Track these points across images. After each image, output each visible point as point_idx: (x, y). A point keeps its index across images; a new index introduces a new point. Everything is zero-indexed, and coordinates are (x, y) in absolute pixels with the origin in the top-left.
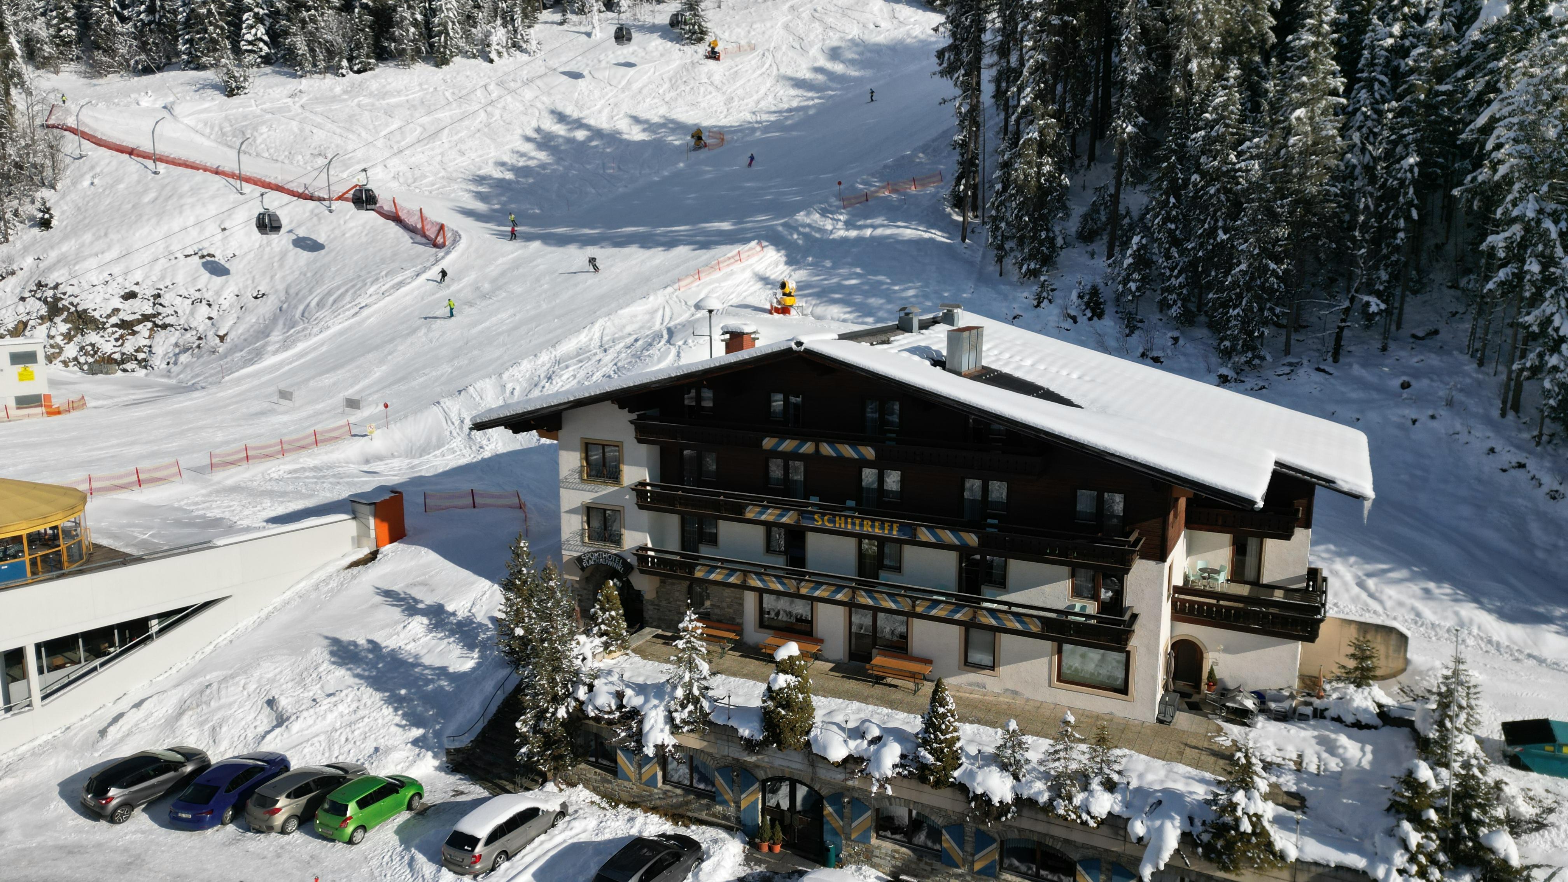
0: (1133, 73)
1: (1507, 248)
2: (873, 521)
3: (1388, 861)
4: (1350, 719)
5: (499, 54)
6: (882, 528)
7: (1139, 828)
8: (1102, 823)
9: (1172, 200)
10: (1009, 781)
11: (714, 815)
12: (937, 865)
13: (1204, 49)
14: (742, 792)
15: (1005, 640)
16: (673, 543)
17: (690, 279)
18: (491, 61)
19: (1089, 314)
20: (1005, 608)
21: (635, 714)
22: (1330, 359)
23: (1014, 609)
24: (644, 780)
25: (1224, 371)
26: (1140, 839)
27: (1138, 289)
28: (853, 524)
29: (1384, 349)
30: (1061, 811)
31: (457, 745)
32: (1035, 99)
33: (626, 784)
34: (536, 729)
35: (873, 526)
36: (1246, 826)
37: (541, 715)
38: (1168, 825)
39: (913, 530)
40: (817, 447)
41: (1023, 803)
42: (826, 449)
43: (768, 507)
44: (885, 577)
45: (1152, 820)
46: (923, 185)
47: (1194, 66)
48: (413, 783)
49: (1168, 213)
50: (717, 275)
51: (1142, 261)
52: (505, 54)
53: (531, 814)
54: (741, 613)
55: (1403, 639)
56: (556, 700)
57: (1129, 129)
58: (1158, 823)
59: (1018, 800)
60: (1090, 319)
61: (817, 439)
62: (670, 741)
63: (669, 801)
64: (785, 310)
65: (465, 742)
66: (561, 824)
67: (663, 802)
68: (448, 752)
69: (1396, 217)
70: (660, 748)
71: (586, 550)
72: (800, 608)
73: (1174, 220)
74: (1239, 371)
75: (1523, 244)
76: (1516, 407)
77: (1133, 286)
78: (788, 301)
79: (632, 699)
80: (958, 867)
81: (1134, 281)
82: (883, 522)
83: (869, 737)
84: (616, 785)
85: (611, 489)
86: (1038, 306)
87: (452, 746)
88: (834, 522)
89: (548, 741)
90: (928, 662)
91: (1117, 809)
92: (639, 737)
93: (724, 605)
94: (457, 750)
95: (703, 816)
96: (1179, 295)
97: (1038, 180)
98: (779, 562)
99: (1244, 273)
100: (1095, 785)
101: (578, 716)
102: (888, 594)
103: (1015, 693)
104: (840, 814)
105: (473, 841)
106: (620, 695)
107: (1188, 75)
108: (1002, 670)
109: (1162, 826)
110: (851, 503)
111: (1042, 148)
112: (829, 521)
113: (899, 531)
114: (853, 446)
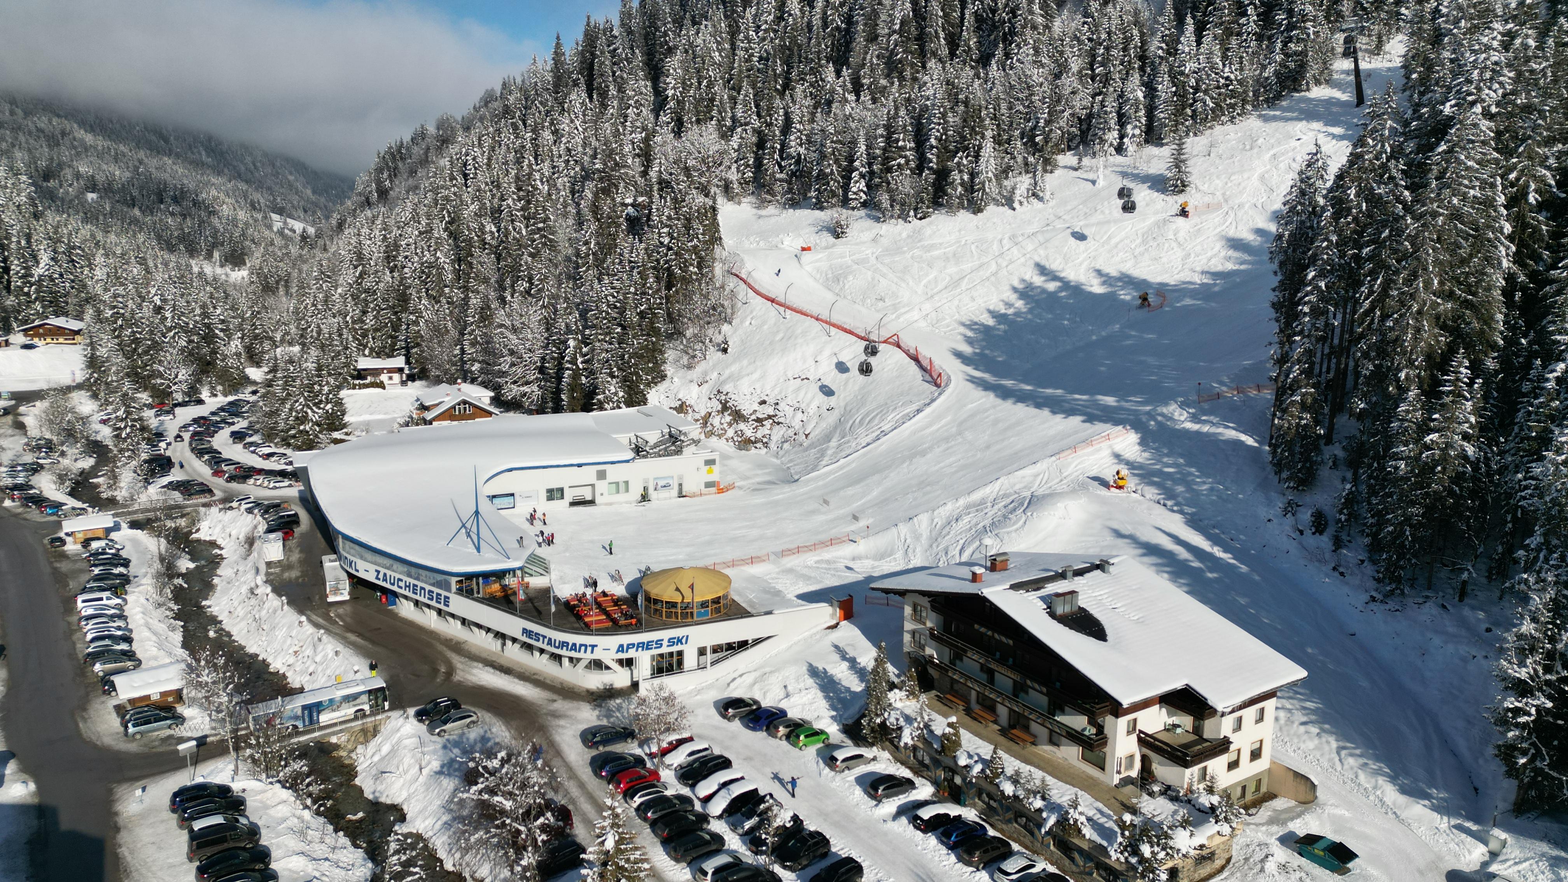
0: (1367, 369)
2: (1011, 672)
5: (1021, 203)
6: (1016, 677)
7: (1044, 815)
8: (1035, 810)
9: (1375, 465)
10: (1013, 788)
13: (1411, 363)
17: (1069, 451)
18: (1014, 209)
19: (1313, 531)
20: (1058, 723)
21: (900, 729)
23: (1064, 726)
25: (1374, 594)
26: (1044, 818)
27: (1346, 520)
28: (1007, 672)
30: (1025, 803)
31: (846, 722)
32: (1301, 374)
34: (868, 724)
35: (1013, 675)
37: (870, 720)
38: (1053, 815)
39: (1025, 679)
40: (993, 634)
41: (1016, 797)
42: (996, 636)
45: (1049, 812)
47: (1402, 375)
48: (826, 733)
49: (1372, 472)
50: (1090, 449)
52: (1025, 203)
53: (860, 756)
54: (970, 695)
55: (1315, 785)
56: (877, 715)
57: (1362, 406)
59: (1014, 796)
60: (1314, 534)
61: (994, 631)
62: (910, 742)
65: (849, 721)
66: (872, 763)
68: (842, 724)
69: (1507, 512)
70: (906, 744)
71: (912, 649)
77: (1343, 517)
79: (902, 722)
81: (1345, 514)
82: (1016, 674)
83: (974, 758)
84: (898, 755)
85: (922, 627)
86: (1284, 515)
89: (873, 730)
90: (1035, 736)
91: (1041, 806)
92: (899, 737)
94: (845, 724)
97: (1297, 430)
99: (1391, 533)
100: (1038, 796)
101: (884, 722)
103: (1066, 759)
104: (967, 787)
105: (836, 760)
106: (897, 720)
107: (1398, 380)
109: (1051, 815)
110: (1007, 663)
111: (1304, 406)
112: (999, 668)
114: (1004, 637)
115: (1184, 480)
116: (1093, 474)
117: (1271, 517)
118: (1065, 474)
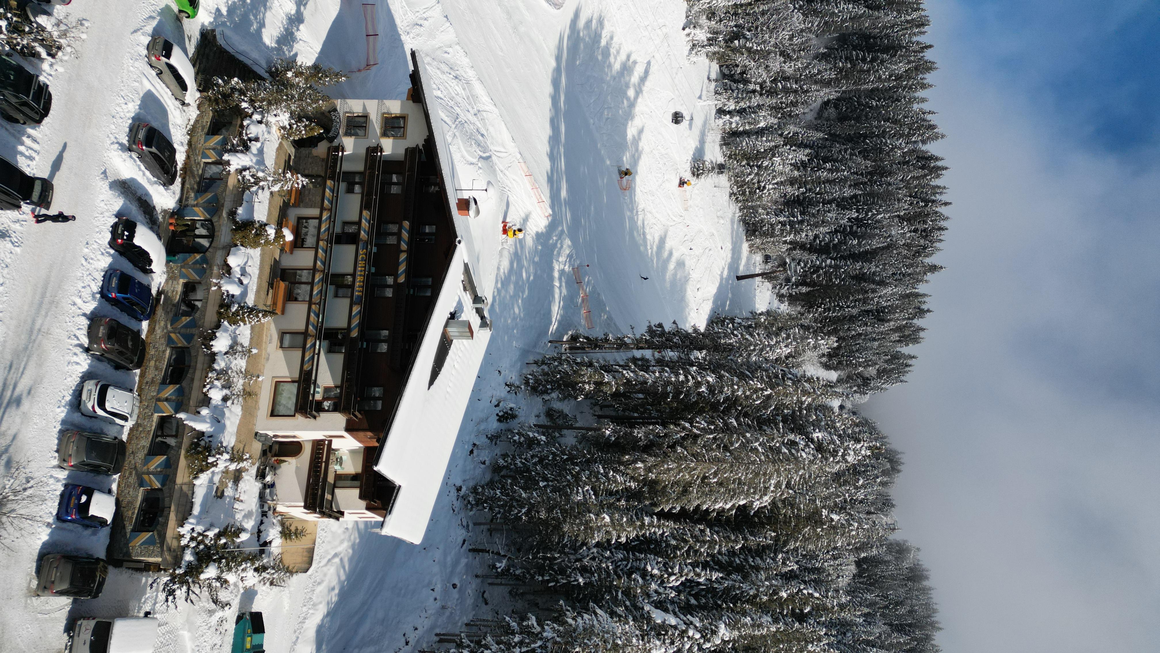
0: (638, 433)
1: (528, 626)
2: (363, 282)
3: (198, 523)
4: (262, 528)
5: (688, 35)
6: (359, 287)
7: (205, 412)
8: (205, 395)
9: (565, 457)
10: (224, 349)
11: (188, 192)
12: (171, 315)
13: (649, 470)
14: (203, 208)
15: (298, 353)
16: (347, 167)
17: (526, 170)
18: (684, 29)
19: (500, 414)
20: (317, 351)
21: (247, 148)
22: (471, 547)
23: (316, 356)
24: (206, 151)
25: (464, 489)
26: (199, 413)
27: (515, 441)
28: (361, 271)
29: (477, 576)
30: (210, 375)
31: (218, 37)
32: (626, 378)
33: (202, 141)
34: (233, 89)
35: (360, 281)
36: (211, 460)
37: (242, 93)
38: (208, 425)
39: (359, 303)
40: (404, 251)
41: (212, 357)
42: (403, 256)
43: (369, 223)
44: (331, 289)
45: (210, 418)
46: (586, 317)
47: (640, 465)
48: (195, 14)
49: (558, 455)
50: (529, 187)
51: (531, 443)
52: (688, 39)
53: (184, 87)
54: (306, 206)
55: (306, 571)
56: (252, 102)
57: (608, 432)
58: (208, 421)
59: (214, 354)
60: (497, 415)
61: (409, 251)
62: (232, 168)
63: (194, 166)
64: (505, 231)
65: (220, 41)
66: (177, 103)
67: (193, 162)
68: (213, 31)
69: (550, 575)
70: (228, 163)
71: (341, 115)
72: (310, 241)
73: (554, 459)
74: (464, 498)
75: (530, 634)
76: (441, 641)
77: (516, 438)
78: (511, 233)
79: (255, 147)
80: (171, 325)
81: (520, 438)
82: (363, 287)
83: (242, 278)
84: (201, 135)
85: (378, 131)
86: (506, 385)
87: (217, 33)
88: (362, 260)
89: (226, 96)
90: (283, 312)
91: (213, 402)
92: (234, 150)
93: (311, 197)
94: (215, 36)
95: (187, 186)
96: (511, 464)
97: (580, 382)
98: (338, 229)
99: (520, 496)
100: (226, 392)
101: (245, 115)
102: (321, 290)
103: (268, 359)
104: (196, 262)
105: (168, 56)
106: (257, 139)
107: (635, 462)
108: (280, 352)
109: (206, 422)
110: (373, 270)
111: (599, 384)
112: (362, 258)
113: (358, 296)
114: (405, 271)
115: (519, 288)
116: (511, 199)
117: (503, 373)
118: (507, 173)
